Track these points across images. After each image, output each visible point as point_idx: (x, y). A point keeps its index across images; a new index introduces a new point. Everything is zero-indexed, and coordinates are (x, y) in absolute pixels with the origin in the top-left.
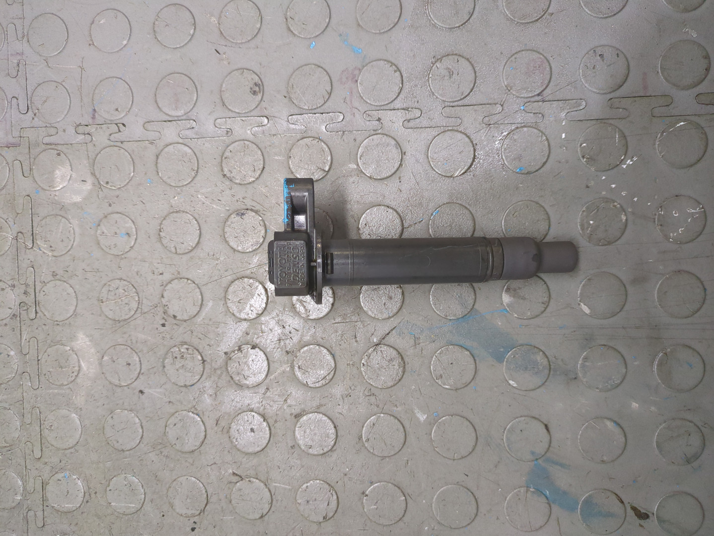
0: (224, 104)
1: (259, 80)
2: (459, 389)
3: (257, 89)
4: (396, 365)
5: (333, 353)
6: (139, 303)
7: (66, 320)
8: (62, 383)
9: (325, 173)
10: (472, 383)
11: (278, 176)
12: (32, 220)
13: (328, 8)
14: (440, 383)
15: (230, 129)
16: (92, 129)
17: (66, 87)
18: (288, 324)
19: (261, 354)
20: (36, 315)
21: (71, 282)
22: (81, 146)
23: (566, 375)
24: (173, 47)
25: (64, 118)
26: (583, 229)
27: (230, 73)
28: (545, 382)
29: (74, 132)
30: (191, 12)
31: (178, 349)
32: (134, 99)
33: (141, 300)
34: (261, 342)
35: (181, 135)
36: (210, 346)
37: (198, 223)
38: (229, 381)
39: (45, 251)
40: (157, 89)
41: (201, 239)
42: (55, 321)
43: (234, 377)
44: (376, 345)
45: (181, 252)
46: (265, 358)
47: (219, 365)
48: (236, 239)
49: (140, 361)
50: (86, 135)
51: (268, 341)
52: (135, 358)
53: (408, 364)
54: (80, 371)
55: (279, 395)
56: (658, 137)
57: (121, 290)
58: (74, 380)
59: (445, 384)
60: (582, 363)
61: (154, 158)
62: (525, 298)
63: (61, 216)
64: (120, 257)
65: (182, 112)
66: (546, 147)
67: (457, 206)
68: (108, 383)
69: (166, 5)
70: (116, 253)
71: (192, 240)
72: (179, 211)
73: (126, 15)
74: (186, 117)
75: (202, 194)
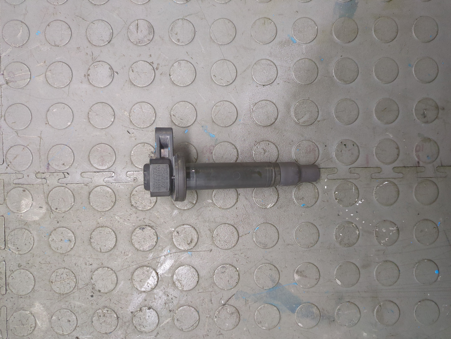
0: (132, 163)
1: (154, 150)
2: (270, 329)
3: (153, 155)
4: (235, 316)
5: (198, 310)
6: (76, 283)
7: (27, 294)
8: (23, 335)
9: (194, 205)
10: (278, 325)
11: (165, 206)
12: (5, 231)
13: (195, 111)
14: (260, 326)
15: (136, 178)
16: (47, 175)
17: (30, 149)
18: (171, 294)
19: (154, 313)
20: (6, 292)
21: (31, 270)
22: (40, 186)
23: (329, 319)
24: (101, 128)
25: (28, 168)
26: (336, 239)
27: (136, 145)
28: (318, 323)
29: (35, 177)
30: (112, 108)
31: (101, 311)
32: (75, 158)
33: (77, 281)
34: (154, 305)
35: (105, 181)
36: (122, 308)
37: (115, 234)
38: (134, 329)
39: (13, 251)
40: (90, 152)
41: (117, 243)
42: (19, 295)
43: (137, 327)
45: (104, 251)
46: (156, 315)
47: (128, 319)
48: (139, 243)
49: (77, 319)
50: (43, 179)
51: (158, 304)
52: (73, 317)
53: (242, 315)
54: (36, 327)
55: (165, 337)
56: (375, 189)
57: (64, 275)
58: (32, 332)
59: (262, 327)
60: (337, 312)
61: (87, 194)
62: (307, 277)
63: (25, 229)
64: (64, 255)
65: (106, 167)
66: (317, 193)
67: (269, 225)
68: (55, 333)
69: (97, 102)
70: (61, 252)
71: (111, 244)
72: (103, 226)
73: (70, 107)
74: (109, 170)
75: (119, 216)
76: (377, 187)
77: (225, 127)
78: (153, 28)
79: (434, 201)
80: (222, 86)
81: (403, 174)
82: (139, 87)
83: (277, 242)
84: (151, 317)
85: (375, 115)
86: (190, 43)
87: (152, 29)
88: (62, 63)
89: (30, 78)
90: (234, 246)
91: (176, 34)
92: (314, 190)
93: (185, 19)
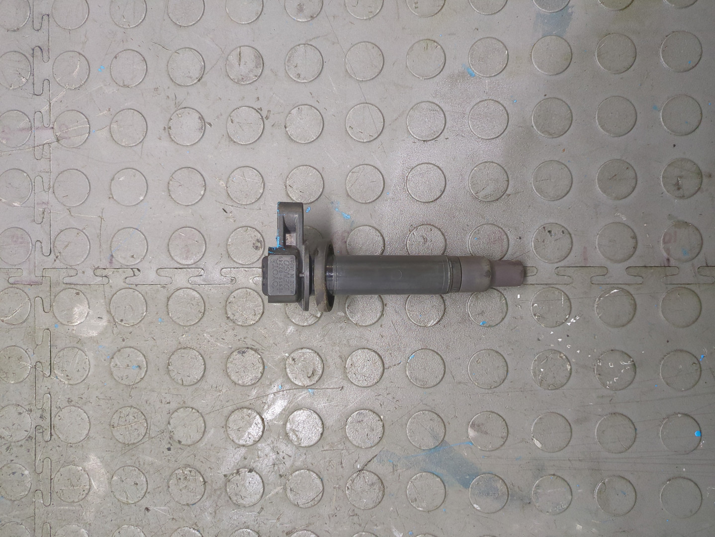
0: (229, 256)
1: (261, 237)
2: (431, 511)
3: (259, 245)
4: (377, 489)
5: (321, 477)
6: (147, 428)
7: (80, 442)
8: (72, 500)
9: (317, 319)
10: (442, 506)
11: (276, 320)
12: (50, 351)
13: (322, 180)
14: (414, 506)
15: (234, 278)
16: (109, 272)
17: (86, 234)
18: (282, 451)
19: (257, 477)
20: (51, 438)
21: (85, 408)
22: (99, 287)
23: (521, 500)
24: (185, 204)
25: (83, 262)
26: (535, 376)
27: (235, 230)
28: (504, 506)
29: (93, 274)
30: (202, 175)
31: (181, 471)
32: (149, 247)
33: (149, 425)
34: (257, 466)
35: (190, 282)
36: (211, 469)
37: (203, 359)
38: (228, 501)
39: (62, 380)
40: (169, 239)
41: (205, 373)
42: (68, 443)
43: (232, 497)
44: (359, 471)
45: (187, 384)
46: (261, 481)
47: (219, 486)
48: (237, 374)
49: (147, 481)
50: (103, 278)
51: (264, 465)
52: (142, 478)
53: (387, 488)
54: (91, 489)
55: (272, 515)
56: (596, 301)
57: (131, 417)
58: (85, 498)
59: (419, 507)
60: (535, 490)
61: (165, 300)
62: (487, 433)
63: (78, 348)
64: (131, 387)
65: (192, 261)
66: (505, 305)
67: (430, 351)
68: (117, 500)
69: (181, 167)
70: (127, 383)
71: (197, 374)
72: (187, 347)
73: (144, 174)
74: (195, 265)
75: (208, 333)
76: (600, 297)
77: (366, 203)
78: (262, 59)
79: (694, 322)
80: (362, 142)
81: (643, 278)
82: (242, 145)
83: (442, 379)
84: (253, 482)
85: (597, 186)
86: (316, 78)
87: (260, 59)
88: (133, 111)
89: (89, 133)
90: (377, 382)
91: (296, 66)
92: (500, 301)
93: (308, 44)
